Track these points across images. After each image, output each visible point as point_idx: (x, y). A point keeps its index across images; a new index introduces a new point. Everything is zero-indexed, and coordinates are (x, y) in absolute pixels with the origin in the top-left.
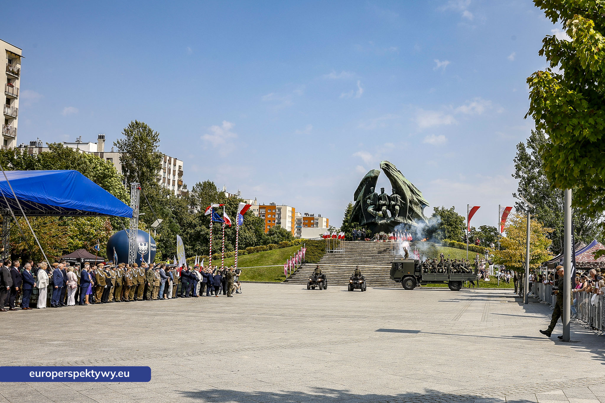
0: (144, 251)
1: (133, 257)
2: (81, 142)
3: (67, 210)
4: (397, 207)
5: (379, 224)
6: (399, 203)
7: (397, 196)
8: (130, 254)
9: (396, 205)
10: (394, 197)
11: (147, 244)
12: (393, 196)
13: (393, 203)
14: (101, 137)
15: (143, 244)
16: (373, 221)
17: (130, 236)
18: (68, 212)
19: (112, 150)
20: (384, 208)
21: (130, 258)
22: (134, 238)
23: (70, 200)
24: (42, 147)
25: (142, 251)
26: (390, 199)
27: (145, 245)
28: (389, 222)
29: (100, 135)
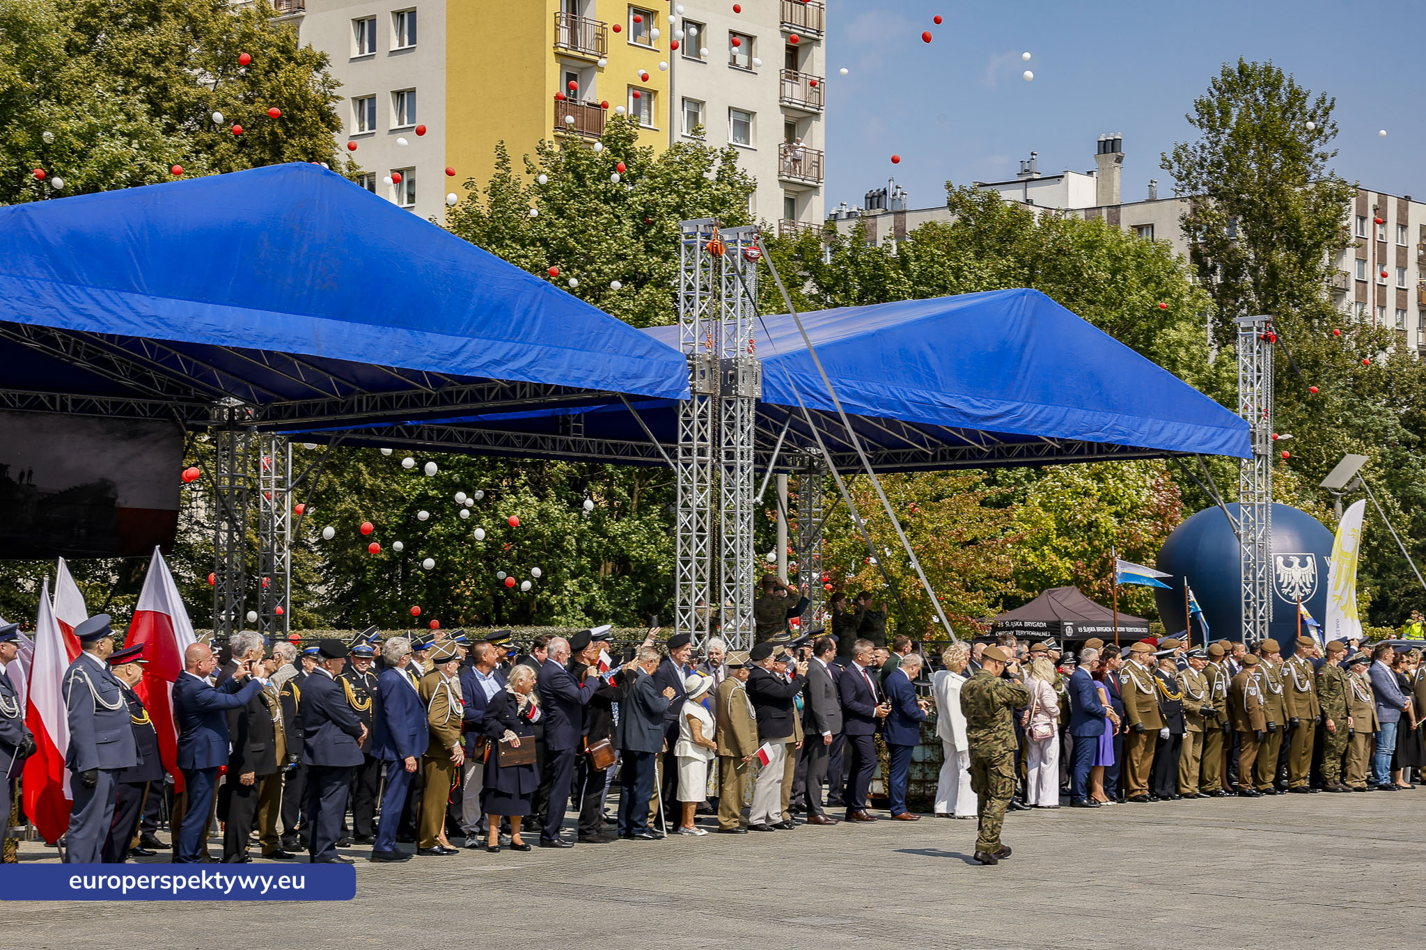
0: (1301, 588)
1: (1260, 613)
2: (1036, 176)
3: (1005, 443)
8: (1248, 604)
11: (1309, 559)
14: (1109, 147)
15: (1296, 561)
17: (1242, 532)
18: (1010, 450)
19: (1151, 193)
21: (1247, 617)
22: (1259, 536)
23: (1017, 404)
24: (904, 212)
25: (1293, 589)
27: (1303, 564)
29: (1103, 139)
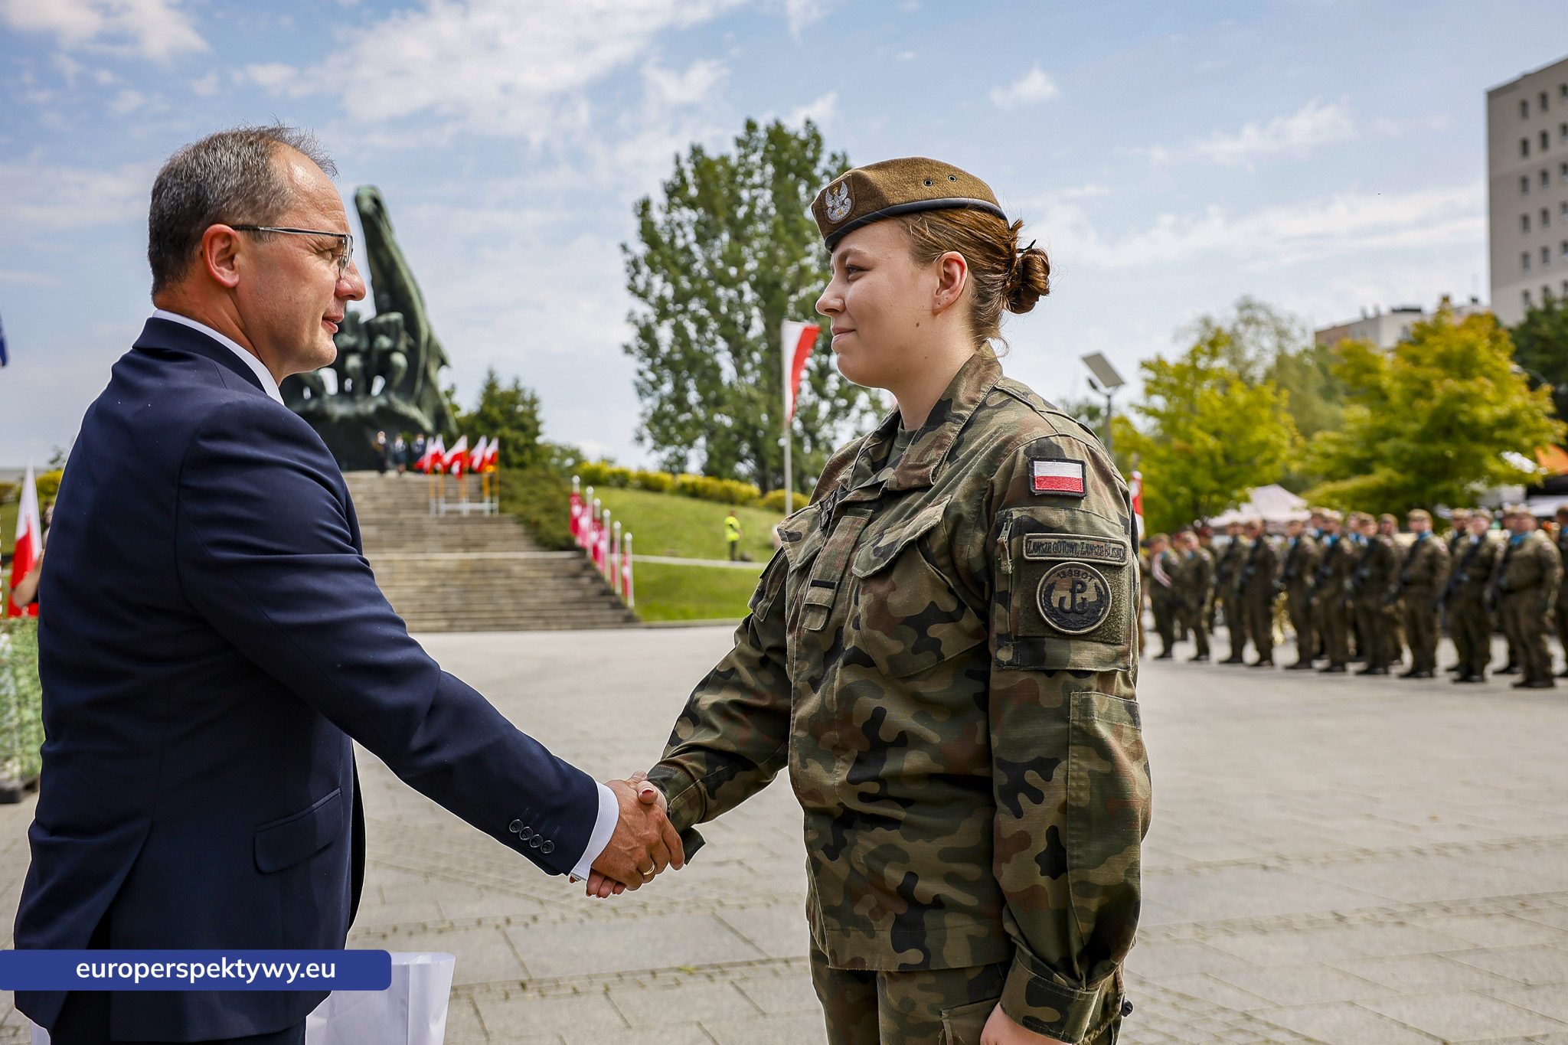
4: (399, 359)
5: (336, 418)
6: (402, 345)
7: (396, 322)
9: (394, 349)
10: (388, 323)
12: (382, 319)
13: (385, 342)
16: (312, 405)
20: (353, 362)
26: (371, 330)
28: (371, 408)
